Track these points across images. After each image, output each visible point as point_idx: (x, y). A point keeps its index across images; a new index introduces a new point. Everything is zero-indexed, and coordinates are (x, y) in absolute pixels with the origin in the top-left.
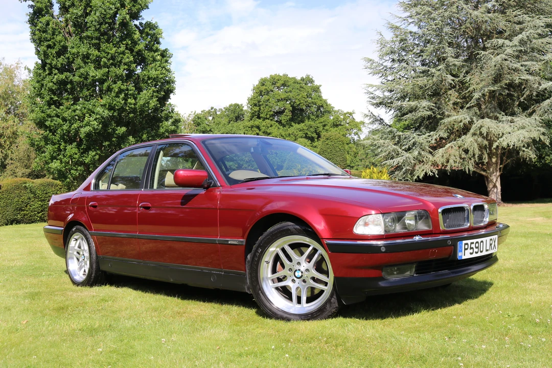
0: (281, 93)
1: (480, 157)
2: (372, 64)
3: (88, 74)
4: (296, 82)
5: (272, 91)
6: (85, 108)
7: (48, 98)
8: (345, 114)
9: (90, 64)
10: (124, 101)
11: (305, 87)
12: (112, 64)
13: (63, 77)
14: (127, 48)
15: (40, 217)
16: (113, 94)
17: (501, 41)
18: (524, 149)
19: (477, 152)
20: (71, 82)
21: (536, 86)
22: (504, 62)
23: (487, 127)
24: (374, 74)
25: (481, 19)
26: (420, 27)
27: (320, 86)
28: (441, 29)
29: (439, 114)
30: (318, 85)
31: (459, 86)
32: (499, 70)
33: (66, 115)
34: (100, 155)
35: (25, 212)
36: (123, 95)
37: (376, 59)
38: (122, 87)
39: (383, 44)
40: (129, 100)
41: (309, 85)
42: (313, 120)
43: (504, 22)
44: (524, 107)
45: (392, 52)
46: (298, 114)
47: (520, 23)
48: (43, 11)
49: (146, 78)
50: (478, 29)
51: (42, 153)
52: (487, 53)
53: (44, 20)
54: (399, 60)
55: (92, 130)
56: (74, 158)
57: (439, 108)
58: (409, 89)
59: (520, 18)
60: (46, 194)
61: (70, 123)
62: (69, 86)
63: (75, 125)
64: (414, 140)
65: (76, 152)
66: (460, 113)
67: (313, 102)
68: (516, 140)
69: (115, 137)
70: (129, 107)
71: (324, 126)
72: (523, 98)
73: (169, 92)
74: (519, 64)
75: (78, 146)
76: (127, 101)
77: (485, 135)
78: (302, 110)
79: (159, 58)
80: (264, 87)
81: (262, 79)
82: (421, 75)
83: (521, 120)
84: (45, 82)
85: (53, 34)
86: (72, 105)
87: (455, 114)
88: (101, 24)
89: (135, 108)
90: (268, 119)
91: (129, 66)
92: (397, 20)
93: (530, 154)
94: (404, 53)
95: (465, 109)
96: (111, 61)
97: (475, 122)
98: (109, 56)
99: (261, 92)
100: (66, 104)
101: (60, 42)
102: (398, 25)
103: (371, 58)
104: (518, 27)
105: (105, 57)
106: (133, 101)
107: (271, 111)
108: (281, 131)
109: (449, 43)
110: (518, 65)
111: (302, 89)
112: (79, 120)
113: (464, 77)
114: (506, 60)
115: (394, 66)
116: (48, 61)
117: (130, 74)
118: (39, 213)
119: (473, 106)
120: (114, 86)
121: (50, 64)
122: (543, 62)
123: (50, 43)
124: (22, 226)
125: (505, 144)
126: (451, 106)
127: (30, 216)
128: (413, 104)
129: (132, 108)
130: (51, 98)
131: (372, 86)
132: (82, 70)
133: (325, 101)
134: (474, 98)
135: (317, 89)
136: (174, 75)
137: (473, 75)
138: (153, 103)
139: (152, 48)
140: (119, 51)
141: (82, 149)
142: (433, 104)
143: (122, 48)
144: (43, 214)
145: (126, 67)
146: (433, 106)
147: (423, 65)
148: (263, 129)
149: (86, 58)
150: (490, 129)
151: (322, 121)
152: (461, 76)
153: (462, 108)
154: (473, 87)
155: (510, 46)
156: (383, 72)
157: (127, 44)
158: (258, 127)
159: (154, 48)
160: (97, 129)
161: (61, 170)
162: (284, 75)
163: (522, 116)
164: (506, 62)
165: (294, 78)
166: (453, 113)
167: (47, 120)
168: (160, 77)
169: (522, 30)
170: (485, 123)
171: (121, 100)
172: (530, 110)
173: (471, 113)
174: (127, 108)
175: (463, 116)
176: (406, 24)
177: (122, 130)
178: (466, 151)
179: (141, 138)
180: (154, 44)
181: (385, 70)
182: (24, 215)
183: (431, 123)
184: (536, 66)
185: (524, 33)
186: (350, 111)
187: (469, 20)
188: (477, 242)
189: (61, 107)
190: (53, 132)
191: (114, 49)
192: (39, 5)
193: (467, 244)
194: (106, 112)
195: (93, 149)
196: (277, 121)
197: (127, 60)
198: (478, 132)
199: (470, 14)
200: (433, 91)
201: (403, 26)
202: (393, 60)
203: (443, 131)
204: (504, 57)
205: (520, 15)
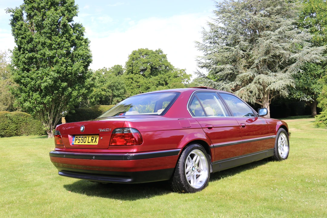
0: (145, 59)
1: (259, 95)
2: (199, 45)
3: (45, 54)
4: (153, 53)
5: (139, 58)
6: (43, 72)
7: (22, 67)
8: (181, 70)
9: (46, 48)
10: (65, 68)
11: (158, 55)
12: (58, 48)
13: (31, 55)
14: (66, 39)
15: (15, 133)
16: (59, 64)
17: (269, 32)
18: (282, 90)
19: (257, 93)
20: (36, 58)
21: (288, 56)
22: (271, 43)
23: (262, 79)
24: (200, 50)
25: (258, 20)
26: (225, 24)
27: (166, 55)
28: (237, 26)
29: (236, 72)
30: (165, 54)
31: (247, 56)
32: (268, 48)
33: (33, 76)
34: (52, 98)
35: (7, 130)
36: (65, 65)
37: (201, 42)
38: (65, 61)
39: (205, 34)
40: (68, 68)
41: (160, 54)
42: (163, 74)
43: (270, 22)
44: (282, 68)
45: (210, 38)
46: (154, 71)
47: (279, 22)
48: (19, 18)
49: (77, 55)
50: (256, 25)
51: (19, 97)
52: (262, 39)
53: (20, 23)
54: (214, 42)
55: (48, 84)
56: (38, 100)
57: (236, 69)
58: (220, 58)
59: (279, 20)
60: (19, 120)
61: (35, 81)
62: (34, 60)
63: (38, 82)
64: (223, 86)
65: (39, 97)
66: (247, 71)
67: (162, 64)
68: (278, 86)
69: (61, 88)
70: (68, 71)
71: (169, 77)
72: (281, 63)
73: (89, 62)
74: (279, 45)
75: (40, 94)
76: (67, 68)
77: (261, 83)
78: (156, 68)
79: (84, 43)
80: (135, 56)
81: (133, 51)
82: (226, 51)
83: (280, 74)
84: (20, 58)
85: (25, 31)
86: (36, 71)
87: (245, 72)
88: (52, 25)
89: (72, 72)
90: (138, 74)
91: (68, 49)
92: (213, 20)
93: (286, 93)
94: (216, 39)
95: (250, 69)
96: (58, 46)
97: (256, 76)
98: (57, 43)
99: (133, 58)
100: (33, 70)
101: (29, 36)
102: (213, 23)
103: (198, 41)
104: (277, 25)
105: (54, 44)
106: (71, 68)
107: (139, 69)
108: (145, 80)
109: (241, 33)
111: (157, 57)
112: (40, 79)
113: (249, 51)
114: (272, 42)
115: (211, 46)
116: (22, 46)
117: (68, 53)
118: (15, 131)
119: (254, 68)
120: (60, 60)
121: (24, 48)
122: (291, 43)
123: (23, 36)
124: (5, 138)
125: (272, 88)
126: (243, 67)
127: (10, 133)
128: (222, 67)
129: (70, 72)
130: (24, 67)
131: (199, 57)
132: (41, 51)
133: (169, 63)
134: (255, 63)
135: (164, 57)
136: (91, 53)
137: (254, 50)
138: (82, 69)
139: (79, 38)
140: (62, 40)
141: (42, 95)
142: (233, 67)
143: (64, 39)
144: (17, 131)
145: (66, 49)
146: (233, 68)
147: (227, 45)
148: (135, 79)
149: (44, 44)
150: (264, 80)
151: (168, 74)
152: (248, 51)
153: (248, 68)
154: (254, 57)
155: (274, 35)
156: (205, 49)
157: (66, 37)
158: (132, 79)
159: (81, 38)
160: (51, 84)
161: (30, 107)
162: (146, 49)
163: (280, 73)
164: (272, 43)
165: (152, 51)
166: (244, 71)
167: (22, 79)
168: (85, 54)
169: (280, 26)
170: (261, 77)
171: (64, 68)
172: (285, 69)
173: (253, 71)
174: (67, 72)
175: (249, 73)
176: (218, 23)
177: (65, 84)
178: (251, 92)
179: (75, 88)
180: (81, 36)
181: (206, 48)
182: (6, 132)
183: (232, 77)
184: (287, 45)
185: (281, 28)
186: (184, 69)
187: (251, 21)
189: (30, 72)
190: (26, 86)
191: (60, 39)
192: (16, 15)
194: (56, 74)
195: (48, 95)
196: (142, 75)
197: (67, 45)
198: (258, 82)
199: (252, 18)
200: (233, 59)
201: (216, 24)
202: (211, 43)
203: (239, 81)
204: (271, 41)
205: (279, 18)
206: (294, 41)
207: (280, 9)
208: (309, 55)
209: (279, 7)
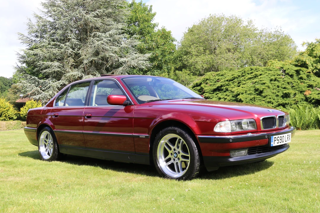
2: (23, 37)
17: (99, 34)
21: (116, 60)
22: (101, 45)
24: (24, 43)
25: (90, 20)
26: (54, 19)
28: (68, 22)
29: (64, 70)
31: (74, 55)
32: (98, 49)
37: (26, 34)
39: (30, 26)
43: (100, 24)
44: (108, 71)
45: (36, 31)
50: (86, 25)
52: (94, 39)
54: (40, 37)
57: (63, 67)
58: (47, 55)
59: (110, 23)
64: (50, 85)
66: (74, 71)
72: (108, 65)
82: (54, 47)
87: (72, 71)
92: (41, 13)
97: (84, 76)
102: (42, 16)
104: (108, 27)
110: (108, 48)
113: (78, 51)
114: (103, 44)
115: (37, 40)
126: (70, 66)
128: (50, 63)
134: (84, 63)
137: (82, 50)
142: (60, 64)
146: (61, 66)
153: (75, 68)
154: (83, 57)
155: (105, 37)
166: (70, 70)
169: (110, 29)
172: (111, 72)
176: (47, 16)
181: (31, 42)
183: (58, 76)
184: (117, 49)
185: (111, 31)
187: (83, 19)
188: (281, 137)
193: (275, 138)
199: (85, 17)
200: (61, 57)
201: (44, 18)
202: (37, 36)
203: (65, 80)
204: (102, 42)
205: (110, 21)
206: (123, 45)
207: (111, 13)
208: (136, 60)
209: (110, 10)
